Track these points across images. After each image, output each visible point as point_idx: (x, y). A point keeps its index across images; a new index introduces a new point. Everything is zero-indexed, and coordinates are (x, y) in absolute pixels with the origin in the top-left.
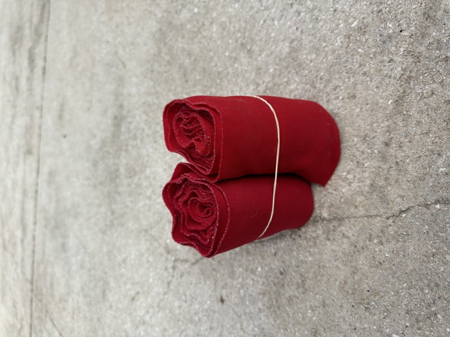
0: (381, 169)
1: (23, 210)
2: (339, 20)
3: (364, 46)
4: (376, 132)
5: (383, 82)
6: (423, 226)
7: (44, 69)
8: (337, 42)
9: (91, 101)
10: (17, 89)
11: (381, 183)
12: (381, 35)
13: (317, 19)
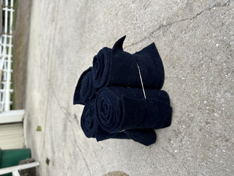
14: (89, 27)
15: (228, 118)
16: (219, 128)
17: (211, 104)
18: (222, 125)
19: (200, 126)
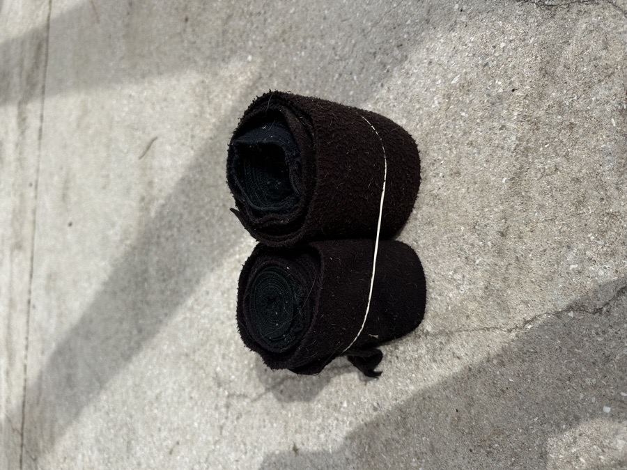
0: (497, 268)
2: (436, 74)
3: (468, 108)
4: (489, 219)
5: (494, 154)
6: (555, 340)
7: (40, 131)
8: (434, 102)
9: (107, 176)
11: (499, 285)
12: (489, 95)
13: (408, 73)
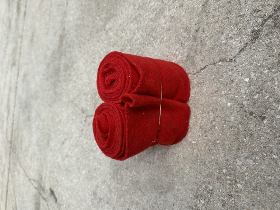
0: (193, 46)
1: (9, 99)
4: (192, 25)
6: (212, 76)
7: (25, 13)
9: (48, 29)
10: (10, 27)
11: (192, 54)
14: (65, 76)
15: (254, 190)
16: (245, 203)
17: (231, 173)
18: (248, 198)
19: (223, 201)
